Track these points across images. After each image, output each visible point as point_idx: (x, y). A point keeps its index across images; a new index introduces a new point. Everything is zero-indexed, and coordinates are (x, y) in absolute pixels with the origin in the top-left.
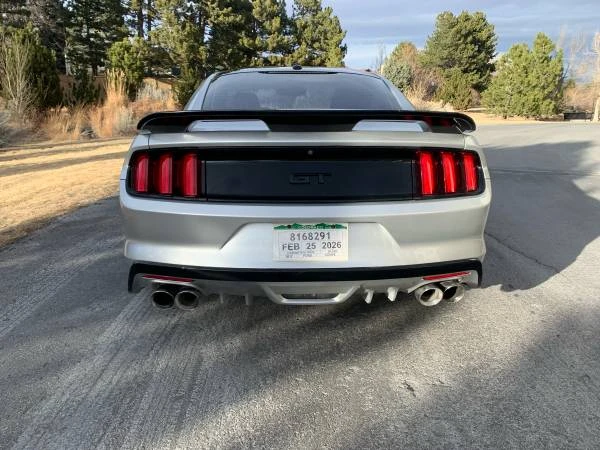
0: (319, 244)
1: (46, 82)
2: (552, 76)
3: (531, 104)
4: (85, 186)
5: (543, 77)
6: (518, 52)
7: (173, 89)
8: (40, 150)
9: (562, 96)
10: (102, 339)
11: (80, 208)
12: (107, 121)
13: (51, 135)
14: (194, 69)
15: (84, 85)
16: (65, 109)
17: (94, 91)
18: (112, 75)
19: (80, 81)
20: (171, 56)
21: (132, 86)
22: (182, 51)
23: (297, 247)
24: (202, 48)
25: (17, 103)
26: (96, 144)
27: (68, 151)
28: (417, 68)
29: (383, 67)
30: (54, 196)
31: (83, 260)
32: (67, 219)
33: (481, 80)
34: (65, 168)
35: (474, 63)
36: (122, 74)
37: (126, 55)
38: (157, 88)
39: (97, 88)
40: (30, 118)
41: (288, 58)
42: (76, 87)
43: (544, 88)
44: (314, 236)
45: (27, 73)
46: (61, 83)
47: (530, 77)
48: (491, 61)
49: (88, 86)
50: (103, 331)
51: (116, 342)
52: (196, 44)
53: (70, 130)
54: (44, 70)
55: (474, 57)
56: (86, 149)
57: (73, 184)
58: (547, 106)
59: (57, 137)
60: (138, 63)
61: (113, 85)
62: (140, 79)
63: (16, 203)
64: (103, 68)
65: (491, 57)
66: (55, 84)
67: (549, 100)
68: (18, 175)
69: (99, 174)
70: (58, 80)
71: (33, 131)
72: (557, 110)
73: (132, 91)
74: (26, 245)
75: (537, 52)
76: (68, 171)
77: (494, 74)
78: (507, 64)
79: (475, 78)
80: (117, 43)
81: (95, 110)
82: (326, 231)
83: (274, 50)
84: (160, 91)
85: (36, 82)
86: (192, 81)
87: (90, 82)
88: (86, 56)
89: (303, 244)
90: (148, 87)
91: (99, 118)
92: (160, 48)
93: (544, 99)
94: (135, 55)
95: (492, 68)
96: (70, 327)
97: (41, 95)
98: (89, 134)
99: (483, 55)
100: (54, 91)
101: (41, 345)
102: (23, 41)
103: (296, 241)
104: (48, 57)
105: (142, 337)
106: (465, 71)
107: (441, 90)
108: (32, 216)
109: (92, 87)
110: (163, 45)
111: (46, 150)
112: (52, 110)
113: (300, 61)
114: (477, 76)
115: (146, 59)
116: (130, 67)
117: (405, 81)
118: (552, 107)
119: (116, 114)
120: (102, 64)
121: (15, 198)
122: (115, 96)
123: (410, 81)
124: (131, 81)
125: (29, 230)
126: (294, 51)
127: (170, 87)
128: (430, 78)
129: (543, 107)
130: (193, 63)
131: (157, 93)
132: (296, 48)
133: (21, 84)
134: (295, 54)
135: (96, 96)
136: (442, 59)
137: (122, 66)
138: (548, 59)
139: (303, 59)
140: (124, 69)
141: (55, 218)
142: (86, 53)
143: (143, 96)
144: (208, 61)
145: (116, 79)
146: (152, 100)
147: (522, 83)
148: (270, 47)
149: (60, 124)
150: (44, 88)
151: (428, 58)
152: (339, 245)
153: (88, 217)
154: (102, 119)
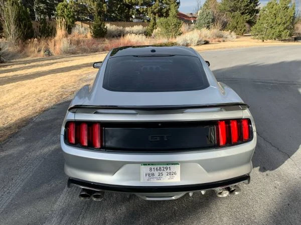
0: (165, 173)
1: (25, 26)
2: (289, 17)
3: (277, 33)
4: (47, 94)
5: (284, 18)
6: (271, 6)
7: (90, 27)
8: (24, 65)
9: (294, 27)
10: (56, 206)
11: (45, 111)
12: (57, 47)
13: (29, 54)
14: (101, 16)
15: (44, 27)
16: (36, 39)
17: (50, 30)
18: (59, 20)
19: (43, 25)
20: (89, 9)
21: (69, 26)
22: (94, 7)
23: (153, 175)
24: (104, 5)
25: (11, 38)
26: (52, 61)
27: (38, 66)
28: (217, 12)
29: (199, 12)
30: (32, 101)
31: (46, 150)
32: (38, 120)
33: (251, 18)
34: (37, 79)
35: (247, 9)
36: (64, 20)
37: (65, 9)
38: (82, 27)
39: (51, 28)
40: (19, 45)
41: (149, 9)
42: (41, 28)
43: (284, 24)
44: (162, 169)
45: (16, 21)
46: (33, 26)
47: (277, 19)
48: (257, 8)
49: (47, 27)
50: (56, 201)
51: (62, 209)
52: (101, 3)
53: (39, 51)
54: (24, 19)
55: (247, 5)
56: (47, 65)
57: (41, 92)
58: (286, 34)
59: (32, 56)
60: (72, 14)
61: (59, 26)
62: (73, 22)
63: (13, 105)
64: (54, 17)
65: (257, 6)
66: (30, 27)
67: (287, 30)
68: (14, 84)
69: (54, 85)
70: (31, 24)
71: (21, 52)
72: (290, 35)
73: (69, 29)
74: (18, 139)
75: (282, 4)
76: (38, 81)
77: (258, 14)
78: (265, 12)
79: (248, 17)
80: (60, 3)
81: (51, 40)
82: (168, 166)
83: (142, 5)
84: (83, 28)
85: (20, 26)
86: (100, 23)
87: (48, 25)
88: (45, 10)
89: (156, 173)
90: (77, 27)
91: (53, 45)
92: (82, 5)
93: (285, 29)
94: (70, 9)
95: (257, 11)
96: (40, 198)
97: (23, 33)
98: (49, 54)
99: (252, 5)
100: (30, 31)
101: (26, 211)
102: (13, 4)
103: (153, 172)
104: (25, 13)
105: (76, 205)
106: (243, 14)
107: (229, 24)
108: (20, 117)
109: (49, 28)
110: (84, 4)
111: (27, 65)
112: (29, 40)
113: (155, 11)
114: (249, 16)
115: (76, 11)
116: (67, 16)
117: (210, 20)
118: (288, 33)
119: (62, 43)
120: (53, 15)
121: (12, 101)
122: (60, 32)
123: (213, 20)
124: (68, 24)
125: (19, 127)
126: (152, 5)
127: (88, 26)
128: (224, 18)
129: (283, 33)
130: (100, 13)
131: (82, 30)
132: (153, 3)
133: (13, 27)
134: (153, 7)
135: (51, 33)
136: (230, 7)
137: (63, 16)
138: (287, 8)
139: (157, 9)
140: (64, 17)
141: (32, 119)
142: (45, 9)
143: (75, 31)
144: (108, 11)
145: (61, 22)
146: (79, 33)
147: (273, 22)
148: (140, 3)
149: (33, 48)
150: (24, 29)
151: (223, 7)
152: (175, 173)
153: (49, 118)
154: (55, 45)
